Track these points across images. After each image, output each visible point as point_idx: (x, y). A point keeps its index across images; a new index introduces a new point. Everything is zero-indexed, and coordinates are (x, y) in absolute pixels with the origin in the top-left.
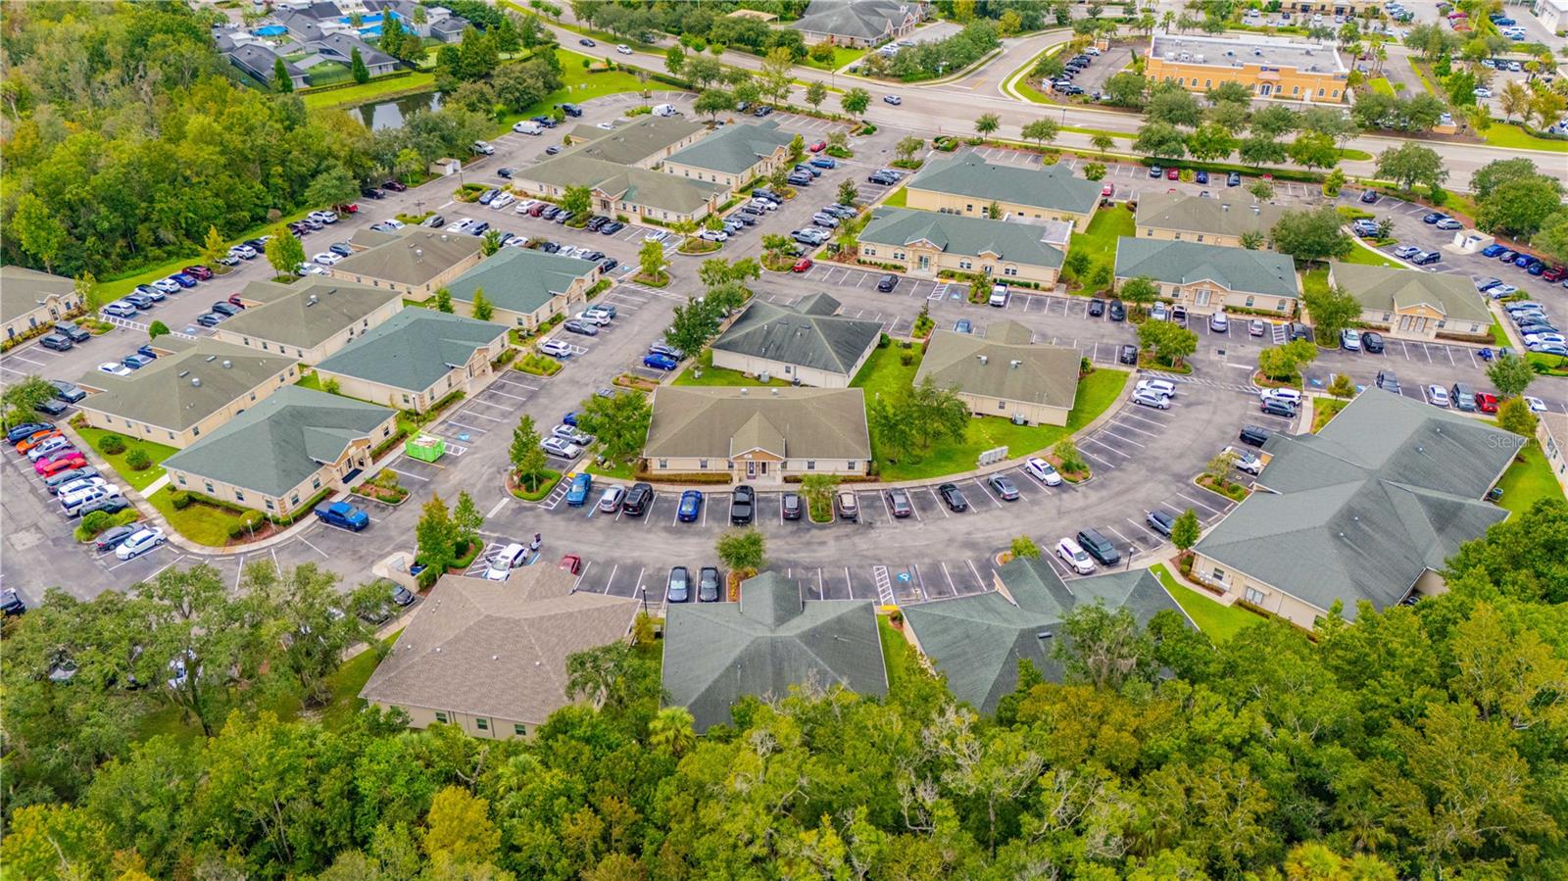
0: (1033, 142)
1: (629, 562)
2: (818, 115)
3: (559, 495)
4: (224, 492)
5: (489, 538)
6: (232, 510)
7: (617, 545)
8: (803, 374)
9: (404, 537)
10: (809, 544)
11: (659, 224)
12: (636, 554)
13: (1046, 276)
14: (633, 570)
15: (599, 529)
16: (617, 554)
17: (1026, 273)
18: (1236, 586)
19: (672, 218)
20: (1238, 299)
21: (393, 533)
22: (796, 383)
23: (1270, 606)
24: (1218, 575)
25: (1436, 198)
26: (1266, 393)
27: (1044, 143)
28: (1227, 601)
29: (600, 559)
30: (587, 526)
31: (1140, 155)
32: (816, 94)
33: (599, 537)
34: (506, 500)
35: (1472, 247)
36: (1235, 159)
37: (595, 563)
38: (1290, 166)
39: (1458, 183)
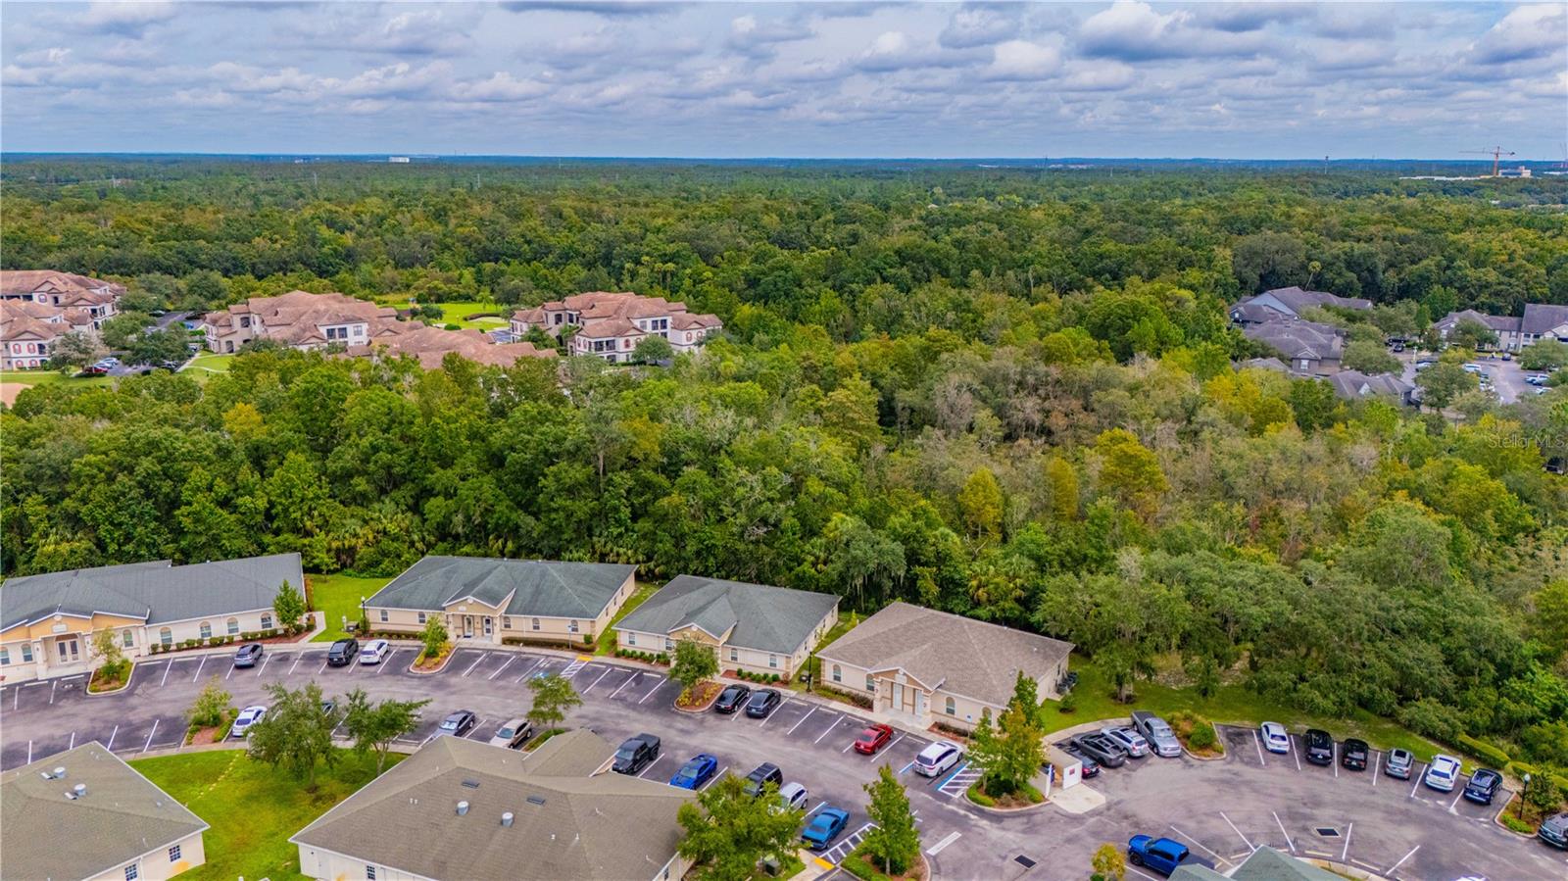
1: (800, 743)
3: (855, 841)
5: (959, 805)
7: (804, 762)
9: (1074, 831)
10: (595, 719)
12: (789, 749)
14: (802, 734)
15: (819, 785)
16: (810, 754)
21: (1091, 840)
29: (832, 752)
30: (833, 791)
33: (822, 775)
34: (932, 851)
37: (839, 749)
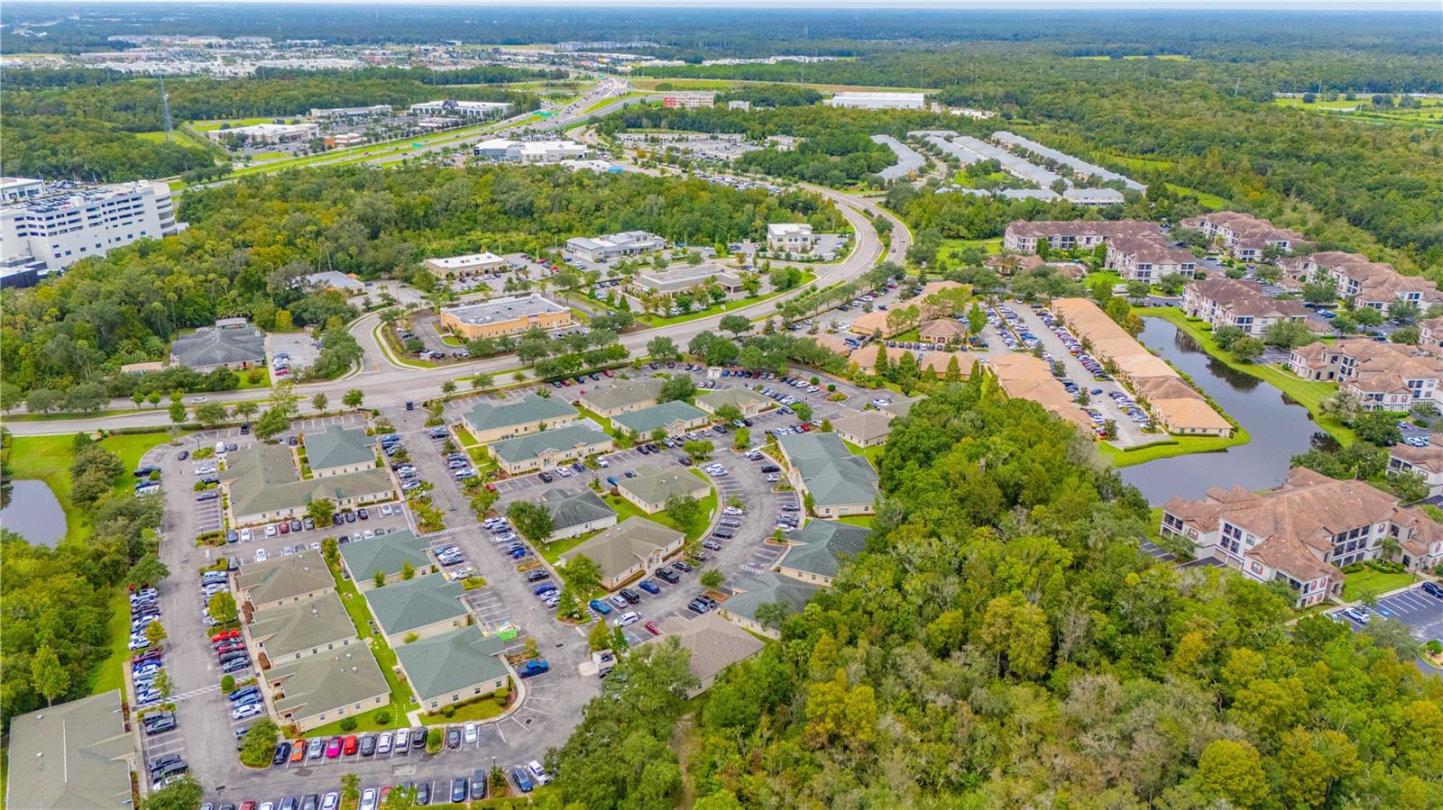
0: (480, 388)
2: (326, 415)
4: (466, 694)
6: (475, 701)
8: (597, 525)
9: (569, 661)
11: (372, 503)
13: (608, 445)
17: (599, 447)
18: (835, 513)
19: (381, 496)
20: (688, 425)
21: (561, 663)
22: (595, 531)
23: (850, 512)
24: (828, 511)
25: (679, 358)
26: (747, 454)
27: (487, 388)
28: (835, 518)
31: (540, 379)
32: (320, 402)
34: (577, 628)
35: (717, 375)
36: (586, 367)
38: (610, 362)
39: (683, 349)
